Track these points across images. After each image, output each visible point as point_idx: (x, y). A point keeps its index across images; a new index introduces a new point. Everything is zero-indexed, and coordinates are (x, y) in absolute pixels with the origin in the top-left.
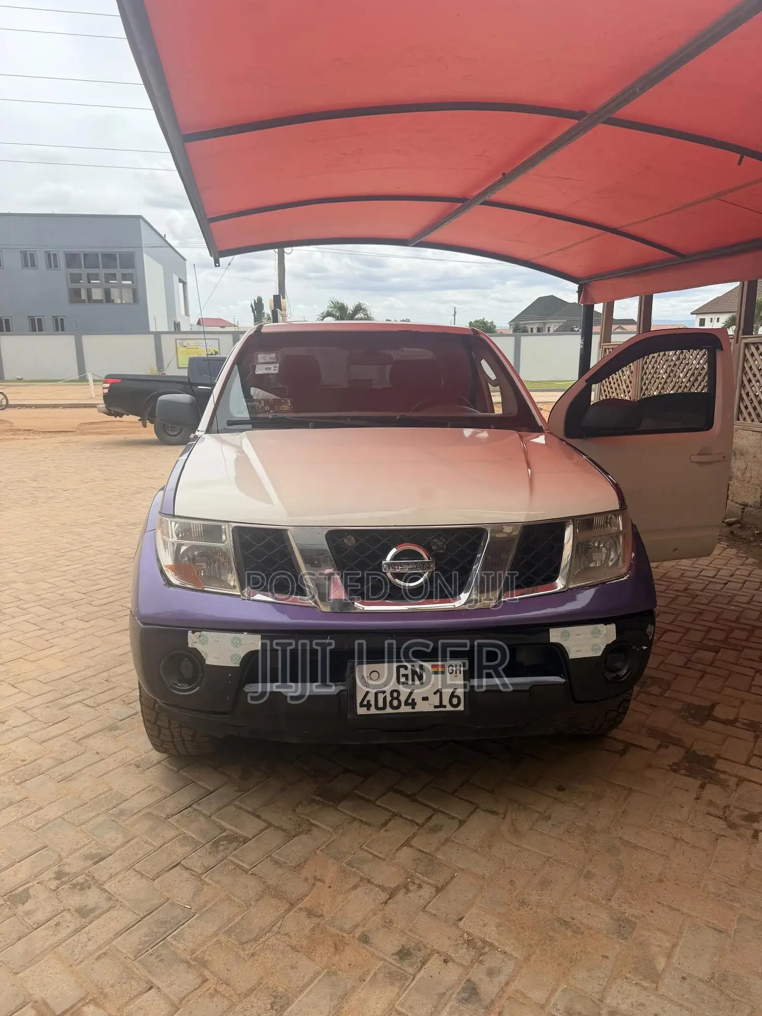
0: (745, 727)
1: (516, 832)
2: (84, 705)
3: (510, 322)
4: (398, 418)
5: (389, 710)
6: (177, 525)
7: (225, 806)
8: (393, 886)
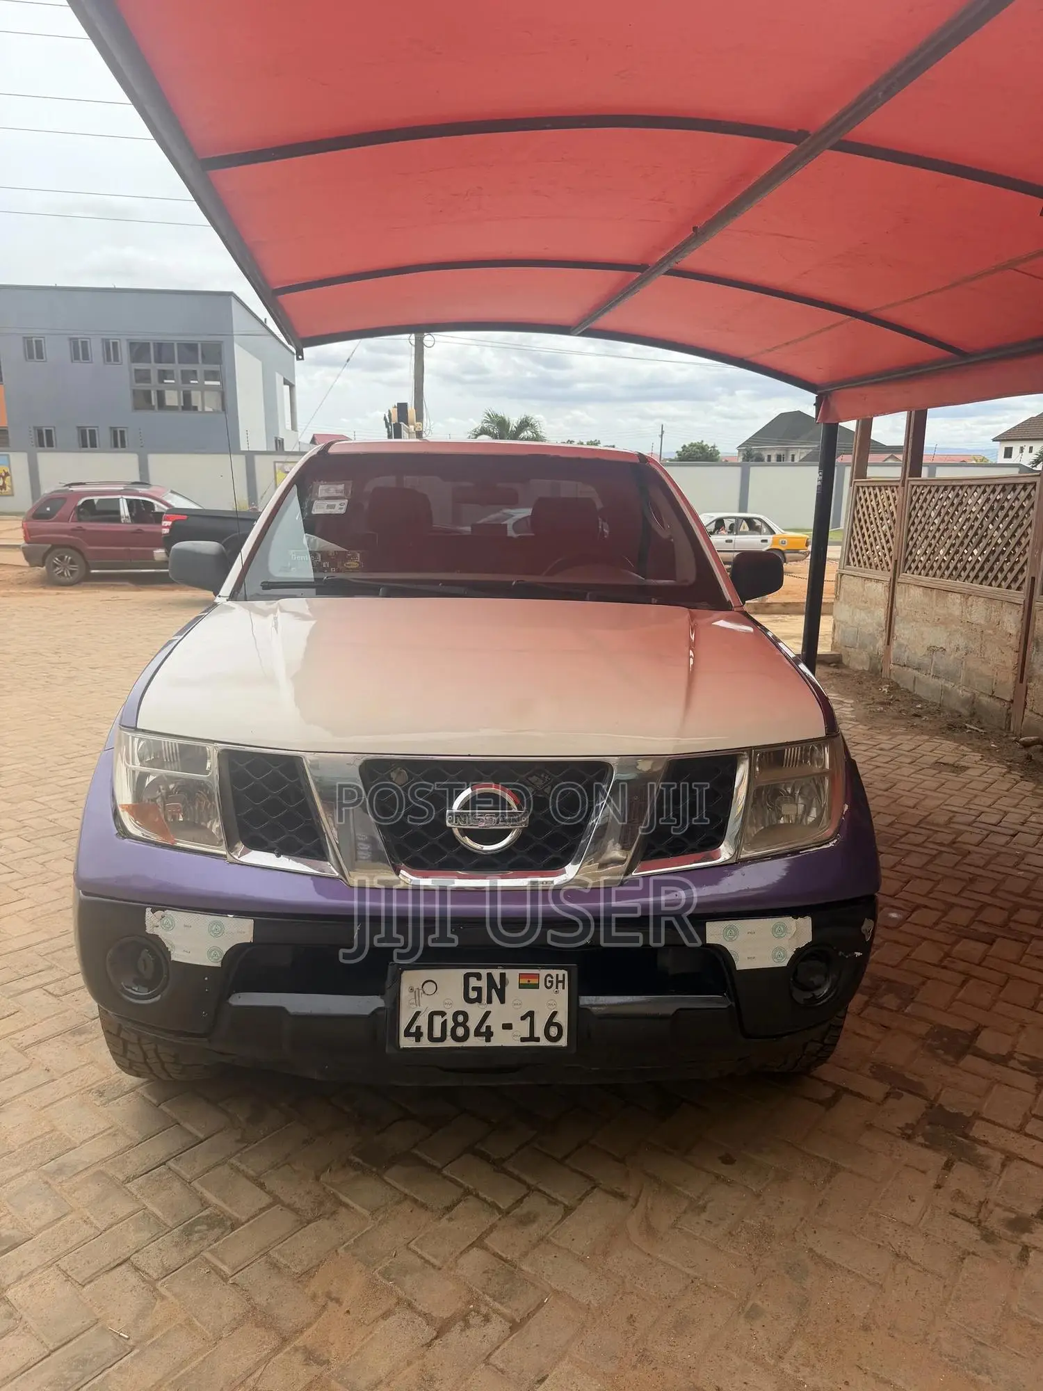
0: (1024, 1068)
1: (650, 1230)
2: (45, 992)
3: (739, 447)
4: (514, 583)
5: (450, 1043)
6: (142, 743)
7: (217, 1165)
8: (446, 1315)
